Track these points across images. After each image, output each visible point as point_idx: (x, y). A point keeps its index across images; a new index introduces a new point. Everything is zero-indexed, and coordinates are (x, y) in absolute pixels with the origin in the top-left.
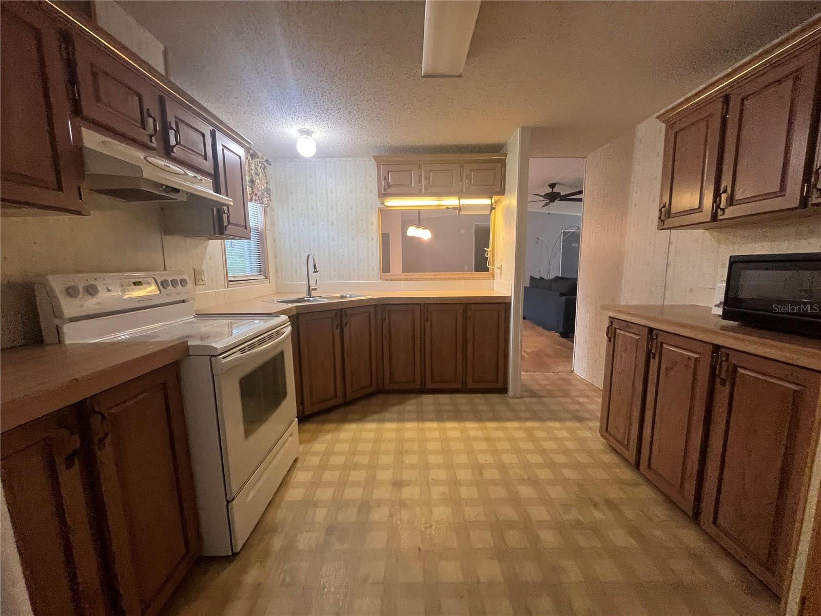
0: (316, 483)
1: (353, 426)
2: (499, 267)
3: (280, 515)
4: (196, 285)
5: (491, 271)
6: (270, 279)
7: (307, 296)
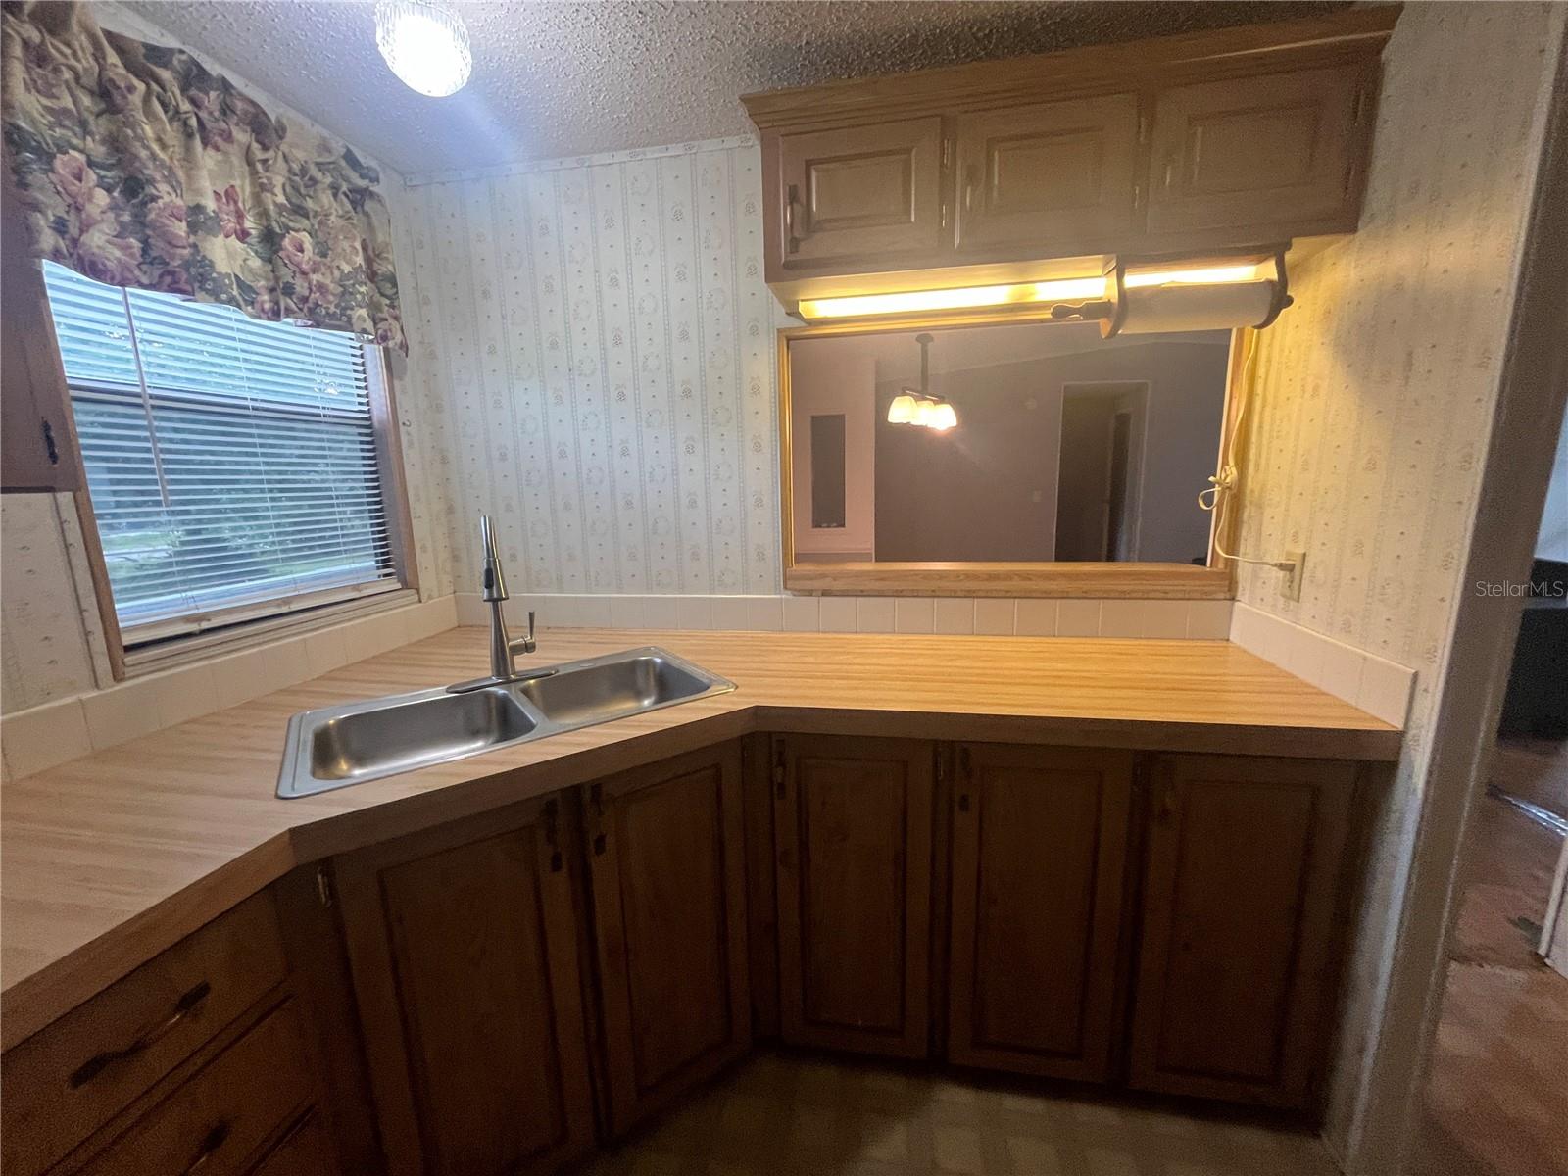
2: (1279, 559)
6: (422, 590)
7: (495, 680)
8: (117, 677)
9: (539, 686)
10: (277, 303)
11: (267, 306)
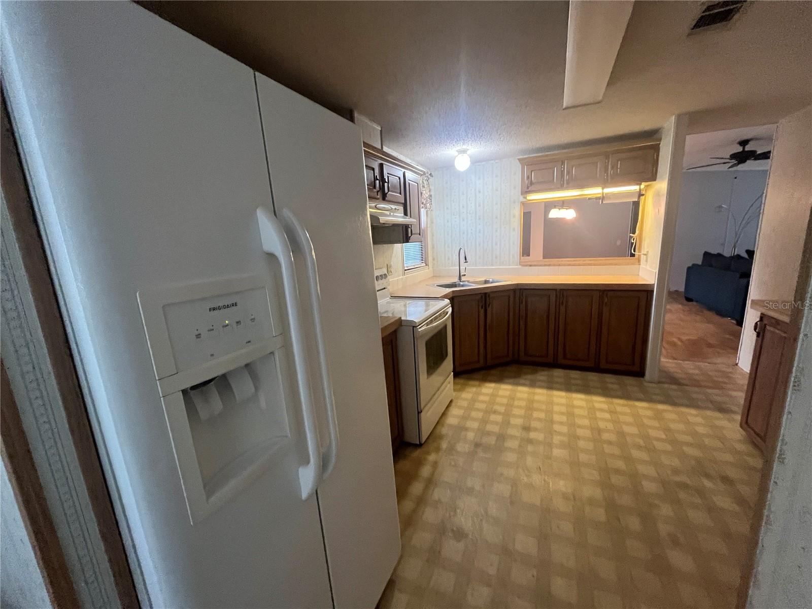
0: (465, 418)
1: (493, 385)
2: (645, 253)
3: (444, 431)
5: (636, 256)
6: (429, 266)
7: (459, 281)
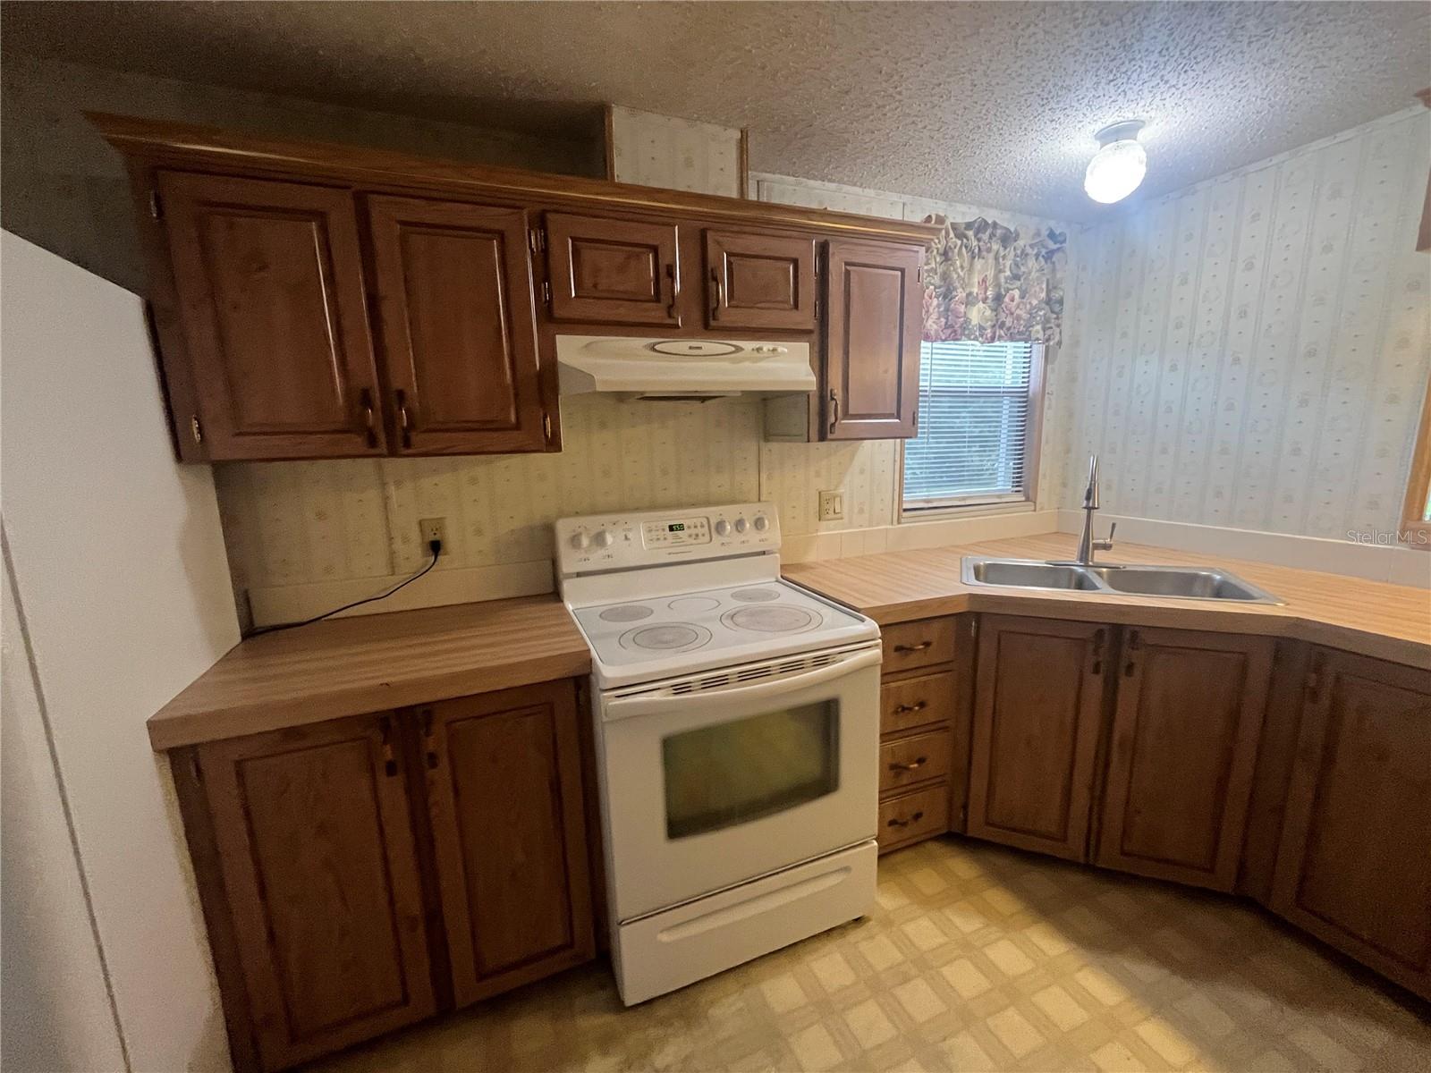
4: (820, 520)
6: (1038, 503)
7: (1078, 563)
8: (899, 523)
9: (1108, 573)
10: (995, 333)
11: (989, 336)
